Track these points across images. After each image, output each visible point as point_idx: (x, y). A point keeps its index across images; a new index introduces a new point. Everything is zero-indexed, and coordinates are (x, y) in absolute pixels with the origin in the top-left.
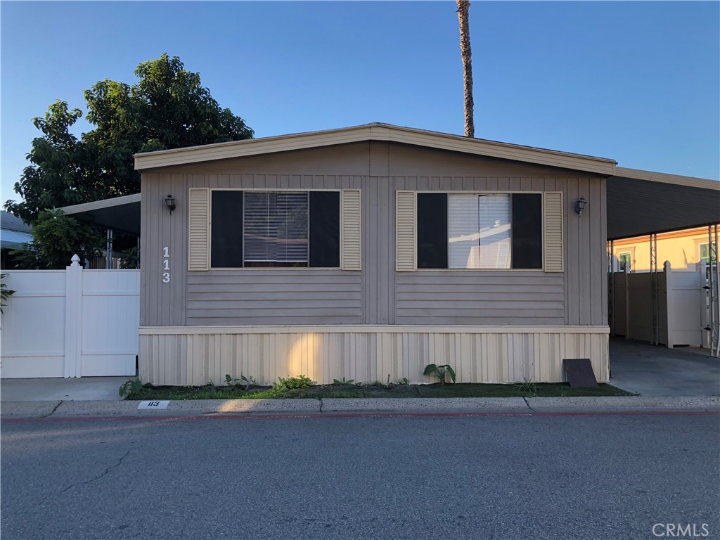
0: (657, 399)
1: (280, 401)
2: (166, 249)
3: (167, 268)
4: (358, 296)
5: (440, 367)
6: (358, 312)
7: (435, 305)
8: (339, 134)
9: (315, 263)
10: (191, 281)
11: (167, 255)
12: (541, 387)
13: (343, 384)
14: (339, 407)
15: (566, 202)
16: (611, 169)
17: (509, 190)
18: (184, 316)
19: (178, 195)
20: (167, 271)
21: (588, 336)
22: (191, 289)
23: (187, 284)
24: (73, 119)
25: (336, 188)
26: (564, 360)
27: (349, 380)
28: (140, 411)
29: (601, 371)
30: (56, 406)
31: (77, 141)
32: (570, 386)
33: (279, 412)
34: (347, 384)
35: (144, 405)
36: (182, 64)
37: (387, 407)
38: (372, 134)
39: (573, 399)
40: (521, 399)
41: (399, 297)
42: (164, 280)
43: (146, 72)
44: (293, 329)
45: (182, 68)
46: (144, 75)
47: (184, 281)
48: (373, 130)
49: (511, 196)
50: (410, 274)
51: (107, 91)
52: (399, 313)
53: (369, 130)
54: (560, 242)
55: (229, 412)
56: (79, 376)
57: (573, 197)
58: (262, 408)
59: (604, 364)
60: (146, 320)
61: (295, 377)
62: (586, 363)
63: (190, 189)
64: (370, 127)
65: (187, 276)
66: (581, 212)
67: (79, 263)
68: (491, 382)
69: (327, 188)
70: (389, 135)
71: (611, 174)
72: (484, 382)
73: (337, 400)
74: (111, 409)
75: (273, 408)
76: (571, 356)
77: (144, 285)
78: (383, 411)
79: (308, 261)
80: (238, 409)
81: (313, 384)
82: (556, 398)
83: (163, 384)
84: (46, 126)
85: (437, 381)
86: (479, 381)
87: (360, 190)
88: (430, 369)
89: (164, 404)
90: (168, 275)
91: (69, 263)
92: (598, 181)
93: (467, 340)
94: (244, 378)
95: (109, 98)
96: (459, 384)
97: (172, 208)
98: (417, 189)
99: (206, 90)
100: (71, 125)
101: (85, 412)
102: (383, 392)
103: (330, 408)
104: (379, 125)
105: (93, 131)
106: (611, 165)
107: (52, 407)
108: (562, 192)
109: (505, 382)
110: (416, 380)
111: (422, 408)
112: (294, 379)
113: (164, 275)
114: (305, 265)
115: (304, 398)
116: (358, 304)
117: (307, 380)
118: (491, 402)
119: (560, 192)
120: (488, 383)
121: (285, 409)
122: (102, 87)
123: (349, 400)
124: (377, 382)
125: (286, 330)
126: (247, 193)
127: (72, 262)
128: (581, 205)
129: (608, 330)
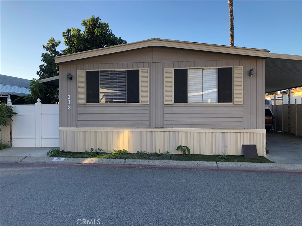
0: (282, 165)
1: (109, 159)
2: (69, 96)
3: (69, 104)
4: (147, 115)
5: (183, 147)
6: (147, 122)
7: (182, 119)
8: (137, 44)
9: (129, 101)
10: (79, 109)
11: (69, 98)
12: (229, 157)
13: (141, 153)
14: (132, 163)
15: (244, 71)
16: (266, 55)
17: (217, 66)
18: (76, 123)
19: (73, 73)
20: (69, 105)
21: (255, 134)
22: (79, 112)
23: (77, 110)
24: (57, 44)
25: (138, 68)
26: (242, 145)
27: (144, 151)
28: (53, 162)
29: (261, 150)
30: (24, 158)
31: (59, 53)
32: (244, 157)
33: (107, 164)
34: (143, 153)
35: (55, 159)
36: (100, 19)
37: (153, 164)
38: (152, 43)
39: (240, 163)
40: (215, 163)
41: (166, 115)
42: (68, 109)
43: (86, 24)
44: (120, 129)
45: (100, 21)
46: (85, 25)
47: (76, 108)
48: (152, 41)
49: (218, 69)
50: (170, 105)
51: (71, 32)
52: (165, 122)
53: (150, 41)
54: (241, 90)
55: (87, 163)
56: (41, 147)
57: (248, 69)
58: (100, 162)
59: (263, 147)
60: (62, 125)
61: (121, 150)
62: (254, 147)
63: (78, 71)
64: (151, 40)
65: (77, 107)
66: (252, 75)
67: (40, 102)
68: (207, 154)
69: (134, 68)
70: (159, 43)
71: (266, 57)
72: (204, 154)
73: (132, 160)
74: (43, 160)
75: (105, 162)
76: (246, 143)
77: (61, 111)
78: (151, 165)
79: (126, 100)
80: (91, 162)
81: (129, 153)
82: (231, 163)
83: (68, 151)
84: (47, 48)
85: (182, 153)
86: (202, 154)
87: (148, 69)
88: (179, 148)
89: (63, 159)
90: (70, 106)
91: (36, 102)
92: (261, 60)
93: (196, 135)
94: (99, 149)
95: (72, 36)
96: (193, 154)
97: (71, 79)
98: (174, 67)
99: (110, 30)
100: (57, 47)
101: (33, 161)
102: (156, 157)
103: (128, 163)
104: (155, 39)
105: (66, 49)
106: (266, 52)
107: (22, 159)
108: (242, 67)
109: (214, 154)
110: (173, 152)
111: (168, 165)
112: (120, 151)
113: (68, 106)
114: (124, 102)
115: (119, 158)
116: (147, 119)
117: (126, 151)
118: (200, 163)
119: (242, 66)
120: (206, 154)
121: (110, 163)
122: (69, 31)
123: (137, 160)
124: (155, 152)
125: (117, 130)
126: (101, 72)
127: (37, 101)
128: (251, 72)
129: (265, 131)
